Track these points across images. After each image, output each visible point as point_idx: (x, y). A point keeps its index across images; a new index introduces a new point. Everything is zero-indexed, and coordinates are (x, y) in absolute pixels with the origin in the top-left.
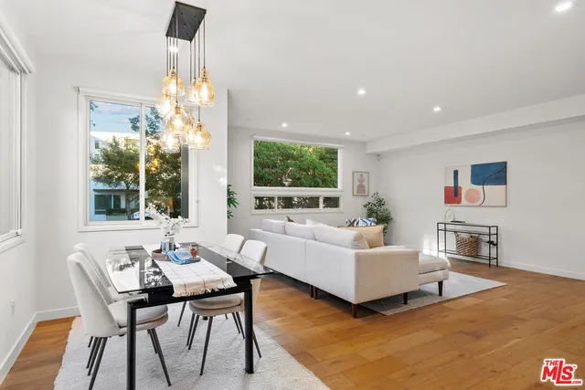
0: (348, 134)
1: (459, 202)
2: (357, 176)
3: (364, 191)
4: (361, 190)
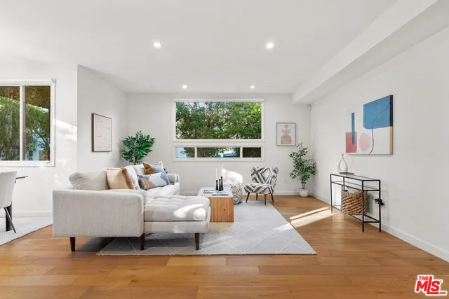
0: (252, 87)
1: (355, 151)
2: (282, 127)
3: (290, 141)
4: (286, 140)
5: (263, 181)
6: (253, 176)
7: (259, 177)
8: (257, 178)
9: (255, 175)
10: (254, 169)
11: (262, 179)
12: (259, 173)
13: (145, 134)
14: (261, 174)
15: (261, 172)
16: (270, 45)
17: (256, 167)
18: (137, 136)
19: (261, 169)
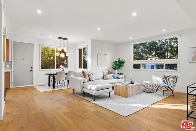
5: (168, 83)
6: (164, 80)
7: (166, 80)
8: (165, 81)
9: (165, 79)
10: (164, 76)
11: (168, 81)
12: (167, 79)
13: (121, 59)
14: (168, 79)
15: (168, 78)
16: (134, 14)
17: (166, 75)
18: (118, 60)
19: (169, 76)
